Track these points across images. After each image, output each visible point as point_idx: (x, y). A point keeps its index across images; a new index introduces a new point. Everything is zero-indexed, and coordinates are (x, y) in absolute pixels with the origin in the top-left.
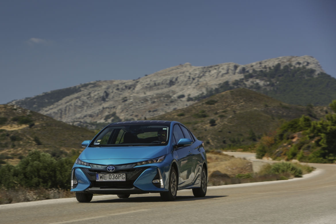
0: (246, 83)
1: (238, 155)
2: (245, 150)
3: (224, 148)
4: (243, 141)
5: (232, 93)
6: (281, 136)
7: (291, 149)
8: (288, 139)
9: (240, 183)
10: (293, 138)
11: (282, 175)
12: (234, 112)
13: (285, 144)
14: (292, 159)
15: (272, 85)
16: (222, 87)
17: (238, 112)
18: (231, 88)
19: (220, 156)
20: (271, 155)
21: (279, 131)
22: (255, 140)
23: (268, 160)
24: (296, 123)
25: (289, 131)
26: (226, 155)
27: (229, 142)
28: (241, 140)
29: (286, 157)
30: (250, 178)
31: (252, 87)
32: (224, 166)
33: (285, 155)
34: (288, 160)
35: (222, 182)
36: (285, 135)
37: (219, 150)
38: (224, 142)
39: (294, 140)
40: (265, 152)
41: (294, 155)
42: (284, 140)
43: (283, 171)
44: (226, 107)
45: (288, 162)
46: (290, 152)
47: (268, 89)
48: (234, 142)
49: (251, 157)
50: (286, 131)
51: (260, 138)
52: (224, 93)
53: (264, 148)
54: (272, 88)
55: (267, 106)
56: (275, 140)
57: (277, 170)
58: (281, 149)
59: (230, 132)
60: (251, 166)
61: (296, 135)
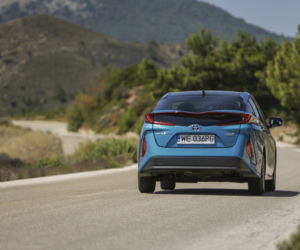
0: (48, 5)
1: (38, 125)
2: (49, 117)
3: (13, 115)
4: (45, 102)
5: (25, 23)
6: (109, 95)
7: (125, 114)
8: (120, 98)
9: (44, 175)
10: (128, 96)
11: (112, 160)
12: (30, 54)
13: (115, 108)
14: (126, 131)
15: (91, 9)
16: (7, 12)
17: (35, 54)
18: (23, 14)
19: (8, 129)
20: (92, 125)
21: (104, 86)
22: (64, 101)
23: (87, 135)
24: (132, 72)
25: (122, 85)
26: (18, 127)
27: (21, 105)
28: (42, 100)
29: (117, 129)
30: (60, 167)
31: (57, 12)
32: (14, 146)
33: (115, 124)
34: (120, 133)
35: (13, 175)
36: (115, 92)
37: (5, 119)
38: (14, 104)
39: (130, 100)
40: (83, 120)
41: (130, 126)
42: (114, 101)
43: (115, 154)
44: (15, 46)
45: (122, 138)
46: (123, 121)
47: (85, 15)
48: (29, 103)
49: (60, 128)
50: (116, 85)
51: (73, 98)
52: (11, 23)
53: (80, 113)
54: (91, 15)
55: (82, 44)
56: (99, 101)
57: (105, 151)
58: (109, 115)
59: (23, 88)
60: (60, 144)
61: (132, 92)
